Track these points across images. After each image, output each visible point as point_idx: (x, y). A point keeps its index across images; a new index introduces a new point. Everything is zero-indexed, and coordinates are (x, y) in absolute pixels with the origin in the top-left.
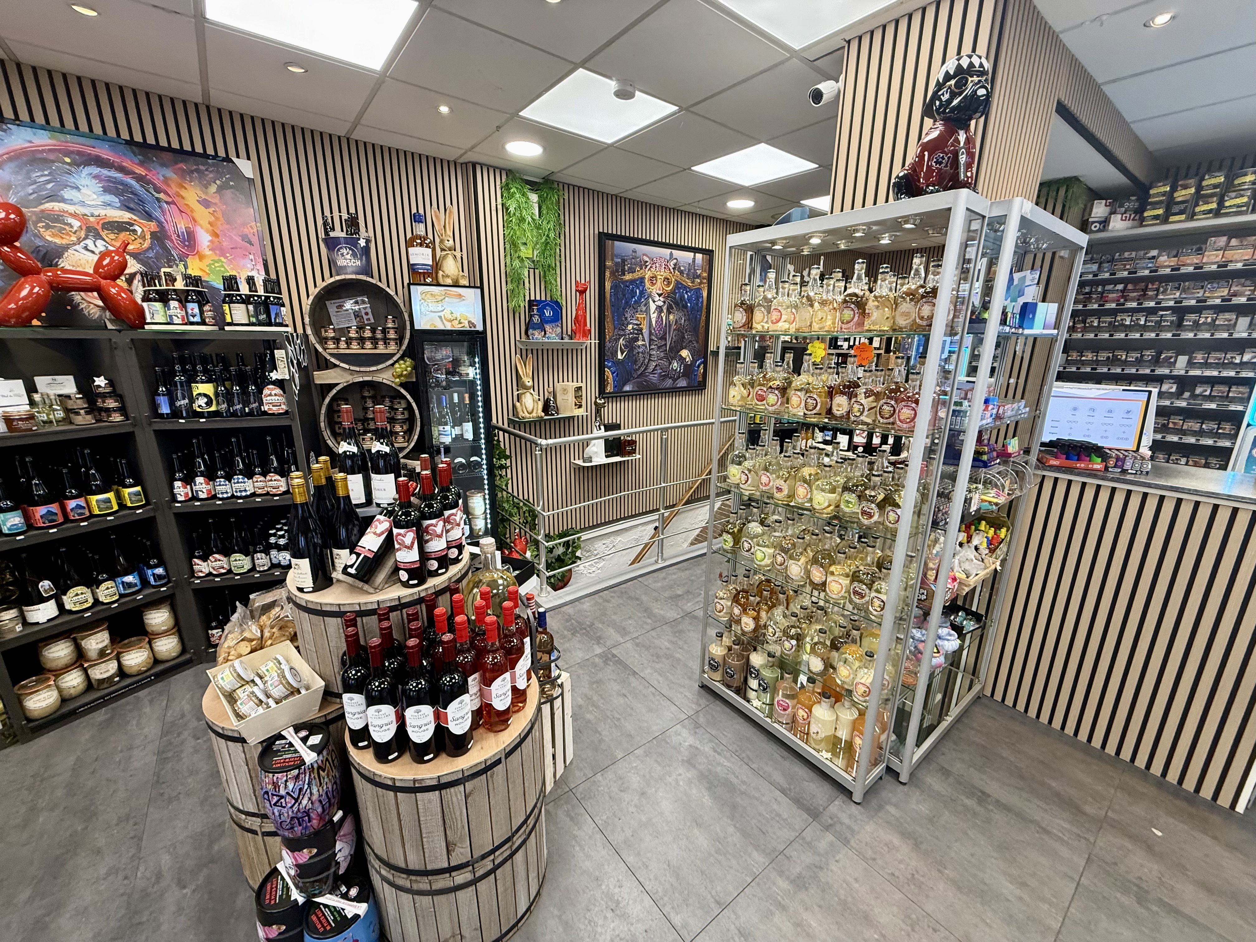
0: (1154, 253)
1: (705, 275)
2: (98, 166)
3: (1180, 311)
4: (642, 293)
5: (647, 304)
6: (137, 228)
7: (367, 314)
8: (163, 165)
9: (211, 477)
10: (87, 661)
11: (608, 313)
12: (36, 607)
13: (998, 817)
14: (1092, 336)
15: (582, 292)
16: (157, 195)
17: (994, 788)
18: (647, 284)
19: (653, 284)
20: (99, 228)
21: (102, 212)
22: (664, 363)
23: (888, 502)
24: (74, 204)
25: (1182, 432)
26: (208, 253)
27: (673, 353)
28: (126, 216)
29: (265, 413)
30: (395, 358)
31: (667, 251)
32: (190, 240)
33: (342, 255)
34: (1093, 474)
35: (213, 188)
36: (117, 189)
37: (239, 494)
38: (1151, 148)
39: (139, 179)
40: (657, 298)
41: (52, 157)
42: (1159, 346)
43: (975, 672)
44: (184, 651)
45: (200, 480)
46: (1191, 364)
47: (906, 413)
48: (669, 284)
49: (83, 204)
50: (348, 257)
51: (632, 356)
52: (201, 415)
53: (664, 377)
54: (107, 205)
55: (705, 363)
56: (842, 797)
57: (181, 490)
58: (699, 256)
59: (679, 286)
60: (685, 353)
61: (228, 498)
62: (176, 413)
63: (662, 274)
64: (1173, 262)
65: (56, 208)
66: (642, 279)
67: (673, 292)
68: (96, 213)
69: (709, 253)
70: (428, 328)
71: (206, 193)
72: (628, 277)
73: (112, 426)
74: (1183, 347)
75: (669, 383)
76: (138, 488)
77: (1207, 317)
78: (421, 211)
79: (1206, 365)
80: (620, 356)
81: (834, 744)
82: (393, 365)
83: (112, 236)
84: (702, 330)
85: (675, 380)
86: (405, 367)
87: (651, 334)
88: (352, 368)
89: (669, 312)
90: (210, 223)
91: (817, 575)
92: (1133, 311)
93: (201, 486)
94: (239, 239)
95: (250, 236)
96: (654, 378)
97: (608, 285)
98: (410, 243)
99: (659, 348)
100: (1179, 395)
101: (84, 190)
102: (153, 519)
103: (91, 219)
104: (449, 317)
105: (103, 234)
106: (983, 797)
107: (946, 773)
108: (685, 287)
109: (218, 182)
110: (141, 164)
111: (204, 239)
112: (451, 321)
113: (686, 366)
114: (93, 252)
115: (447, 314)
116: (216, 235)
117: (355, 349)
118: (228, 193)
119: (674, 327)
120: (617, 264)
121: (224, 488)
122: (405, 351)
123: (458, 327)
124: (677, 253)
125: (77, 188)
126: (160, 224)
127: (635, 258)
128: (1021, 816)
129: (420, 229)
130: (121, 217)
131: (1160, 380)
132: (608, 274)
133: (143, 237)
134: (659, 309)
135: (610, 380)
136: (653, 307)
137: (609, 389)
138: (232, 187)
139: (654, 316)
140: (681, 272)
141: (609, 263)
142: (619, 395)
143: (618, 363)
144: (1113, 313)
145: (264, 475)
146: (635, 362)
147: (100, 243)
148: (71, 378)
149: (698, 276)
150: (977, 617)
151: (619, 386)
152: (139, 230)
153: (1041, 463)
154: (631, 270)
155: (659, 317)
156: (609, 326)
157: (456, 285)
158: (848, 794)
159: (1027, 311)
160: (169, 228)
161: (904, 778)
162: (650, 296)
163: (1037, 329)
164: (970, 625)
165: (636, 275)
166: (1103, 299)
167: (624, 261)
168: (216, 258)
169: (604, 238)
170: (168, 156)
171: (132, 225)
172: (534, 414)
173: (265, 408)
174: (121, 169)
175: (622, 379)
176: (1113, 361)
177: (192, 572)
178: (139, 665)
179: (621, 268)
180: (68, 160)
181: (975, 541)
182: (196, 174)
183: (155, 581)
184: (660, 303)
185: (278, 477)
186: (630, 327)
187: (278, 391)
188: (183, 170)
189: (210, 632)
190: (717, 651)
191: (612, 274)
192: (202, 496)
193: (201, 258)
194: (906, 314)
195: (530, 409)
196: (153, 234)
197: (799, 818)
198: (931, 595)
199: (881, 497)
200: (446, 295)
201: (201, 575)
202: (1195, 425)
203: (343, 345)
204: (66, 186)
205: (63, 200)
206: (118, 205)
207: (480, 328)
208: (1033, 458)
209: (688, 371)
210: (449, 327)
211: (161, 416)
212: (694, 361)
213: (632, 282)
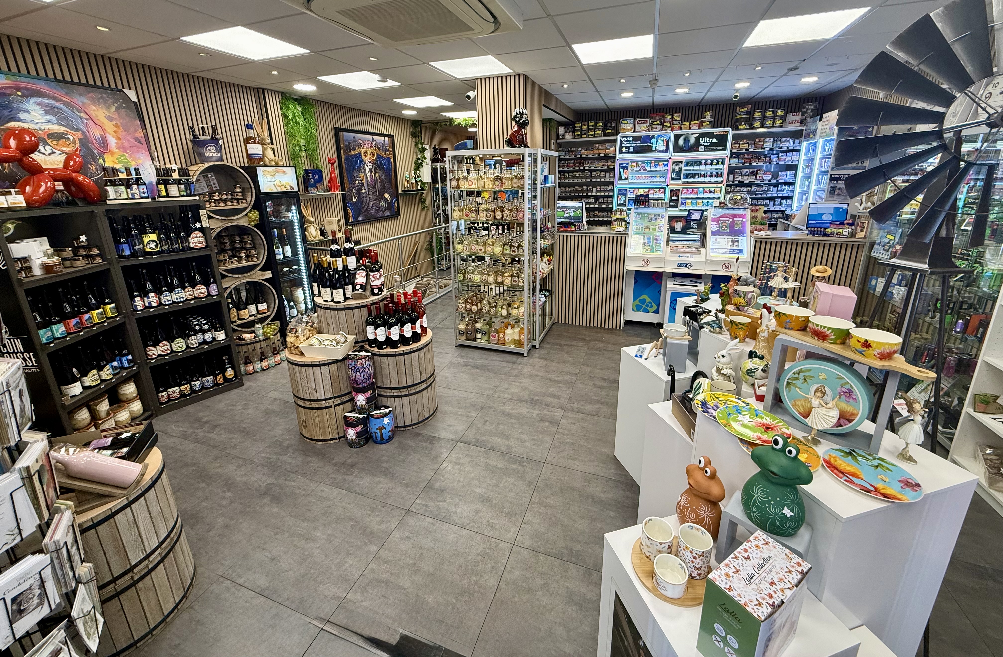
0: (580, 149)
1: (391, 149)
2: (40, 97)
3: (591, 171)
4: (360, 161)
5: (364, 168)
6: (69, 136)
7: (214, 184)
8: (81, 95)
9: (159, 292)
10: (100, 420)
11: (345, 175)
12: (74, 385)
13: (565, 347)
14: (567, 181)
15: (332, 164)
16: (79, 115)
17: (563, 342)
18: (363, 156)
19: (366, 156)
20: (46, 137)
21: (46, 127)
22: (377, 202)
23: (520, 246)
24: (27, 123)
25: (599, 217)
26: (116, 151)
27: (381, 196)
28: (62, 129)
29: (193, 249)
30: (248, 210)
31: (371, 137)
32: (104, 143)
33: (210, 150)
34: (572, 232)
35: (113, 109)
36: (54, 111)
37: (179, 300)
38: (573, 108)
39: (66, 104)
40: (369, 164)
41: (8, 91)
42: (587, 184)
43: (551, 315)
44: (145, 411)
45: (152, 295)
46: (597, 191)
47: (521, 215)
48: (373, 156)
49: (33, 122)
50: (214, 151)
51: (360, 200)
52: (150, 254)
53: (378, 211)
54: (49, 122)
55: (398, 200)
56: (520, 358)
57: (139, 303)
58: (387, 139)
59: (379, 156)
60: (386, 195)
61: (171, 304)
62: (134, 254)
63: (370, 150)
64: (586, 153)
65: (16, 126)
66: (360, 153)
67: (376, 160)
68: (43, 128)
69: (391, 137)
70: (268, 191)
71: (110, 112)
72: (353, 153)
73: (96, 267)
74: (595, 185)
75: (380, 214)
76: (113, 305)
77: (598, 173)
78: (250, 123)
79: (600, 191)
80: (354, 200)
81: (514, 342)
82: (246, 215)
83: (55, 143)
84: (393, 181)
85: (383, 212)
86: (255, 215)
87: (368, 185)
88: (223, 218)
89: (376, 172)
90: (115, 132)
91: (499, 279)
92: (578, 171)
93: (153, 298)
94: (133, 141)
95: (140, 138)
96: (373, 211)
97: (343, 158)
98: (247, 141)
99: (373, 193)
100: (595, 203)
101: (32, 113)
102: (124, 323)
103: (40, 132)
104: (279, 184)
105: (49, 141)
106: (561, 345)
107: (549, 343)
108: (382, 157)
109: (116, 105)
110: (66, 94)
111: (112, 141)
112: (280, 186)
113: (388, 203)
114: (44, 154)
115: (277, 182)
116: (120, 139)
117: (222, 206)
118: (123, 111)
119: (379, 181)
120: (346, 145)
121: (167, 298)
122: (253, 206)
123: (284, 190)
124: (376, 138)
125: (28, 112)
126: (83, 133)
127: (355, 141)
128: (571, 345)
129: (251, 133)
130: (58, 130)
131: (589, 197)
132: (342, 151)
133: (74, 142)
134: (370, 170)
135: (351, 214)
136: (367, 170)
137: (351, 220)
138: (124, 107)
139: (368, 175)
140: (379, 148)
141: (342, 146)
142: (356, 223)
143: (353, 204)
144: (572, 172)
145: (193, 287)
146: (362, 202)
147: (47, 147)
148: (46, 239)
149: (388, 150)
150: (549, 291)
151: (356, 218)
152: (71, 138)
153: (559, 231)
154: (354, 149)
155: (371, 175)
156: (346, 182)
157: (277, 165)
158: (522, 355)
159: (546, 178)
160: (90, 136)
161: (537, 347)
162: (365, 163)
163: (549, 184)
164: (547, 294)
165: (357, 152)
166: (568, 166)
167: (349, 143)
168: (122, 154)
169: (337, 131)
170: (81, 88)
171: (67, 134)
172: (317, 238)
173: (192, 245)
174: (54, 98)
175: (357, 212)
176: (575, 191)
177: (147, 355)
178: (126, 420)
179: (348, 148)
180: (19, 93)
181: (544, 260)
182: (101, 100)
183: (129, 364)
184: (371, 167)
185: (203, 287)
186: (357, 182)
187: (201, 234)
188: (93, 97)
189: (160, 395)
190: (462, 326)
191: (344, 151)
192: (153, 304)
193: (113, 154)
194: (515, 183)
195: (314, 235)
196: (80, 140)
197: (510, 365)
198: (536, 277)
199: (517, 245)
200: (276, 172)
201: (154, 356)
202: (601, 214)
203: (213, 204)
204: (21, 111)
205: (20, 120)
206: (56, 122)
207: (296, 189)
208: (556, 229)
209: (390, 205)
210: (279, 190)
211: (124, 257)
212: (392, 200)
213: (355, 155)
